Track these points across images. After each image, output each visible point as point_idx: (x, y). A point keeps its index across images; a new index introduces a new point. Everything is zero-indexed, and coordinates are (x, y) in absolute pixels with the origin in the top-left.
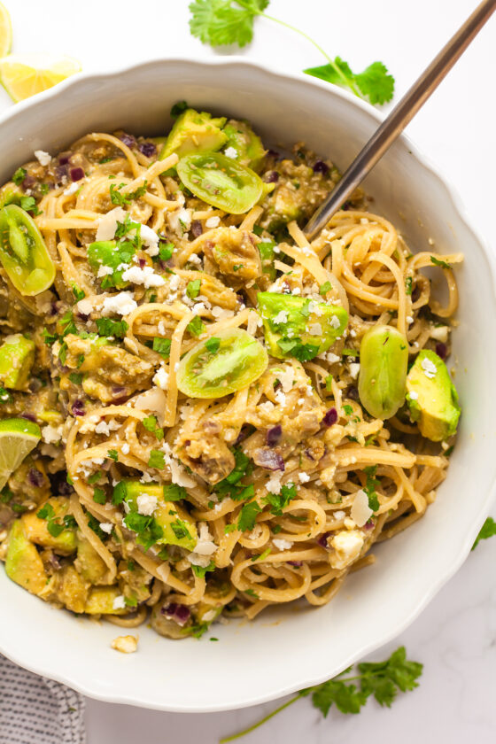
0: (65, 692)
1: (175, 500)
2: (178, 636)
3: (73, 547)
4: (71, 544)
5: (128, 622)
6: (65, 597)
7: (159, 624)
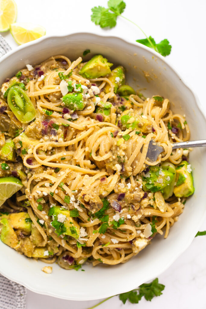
0: (19, 288)
1: (74, 216)
2: (68, 268)
3: (30, 231)
4: (29, 229)
5: (49, 261)
6: (24, 250)
7: (61, 263)
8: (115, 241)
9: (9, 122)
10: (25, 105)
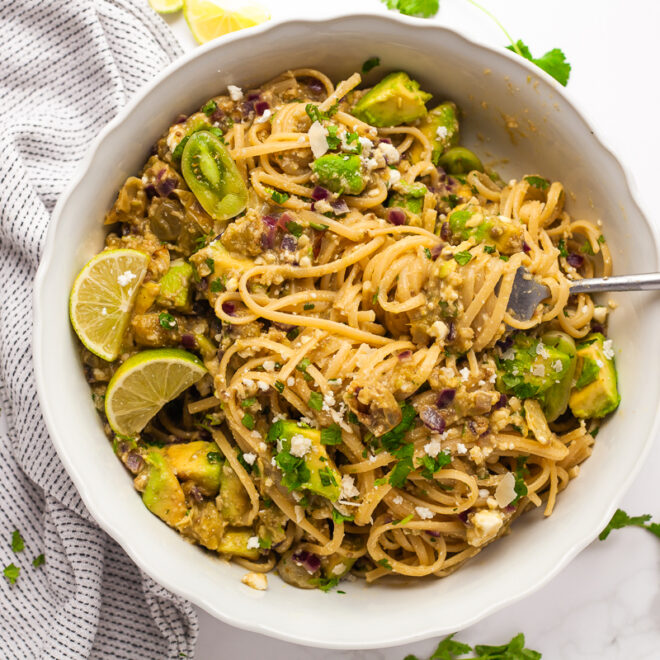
0: (177, 636)
1: (329, 443)
2: (306, 585)
3: (217, 483)
4: (216, 478)
5: (259, 566)
6: (202, 530)
7: (287, 571)
8: (425, 511)
9: (181, 217)
10: (222, 177)
